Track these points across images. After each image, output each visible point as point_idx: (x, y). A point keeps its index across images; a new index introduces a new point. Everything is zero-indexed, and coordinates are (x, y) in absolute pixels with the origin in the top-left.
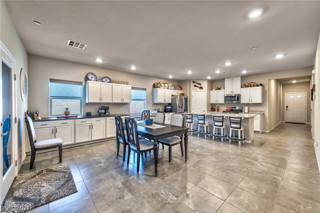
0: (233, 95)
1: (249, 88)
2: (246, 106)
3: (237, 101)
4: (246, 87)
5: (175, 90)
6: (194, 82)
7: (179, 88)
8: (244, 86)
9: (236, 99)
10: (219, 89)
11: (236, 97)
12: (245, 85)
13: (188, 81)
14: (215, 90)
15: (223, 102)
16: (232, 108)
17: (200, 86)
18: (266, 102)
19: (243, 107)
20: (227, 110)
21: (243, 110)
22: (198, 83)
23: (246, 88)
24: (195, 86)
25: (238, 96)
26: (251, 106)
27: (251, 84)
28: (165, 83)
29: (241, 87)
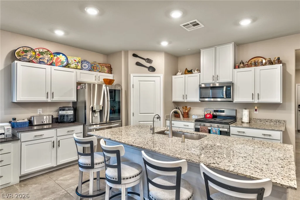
0: (217, 85)
1: (253, 68)
2: (246, 109)
3: (227, 98)
4: (244, 67)
5: (89, 70)
6: (135, 55)
7: (106, 69)
8: (242, 65)
9: (224, 93)
10: (190, 72)
11: (225, 88)
12: (243, 63)
13: (123, 53)
14: (182, 74)
15: (197, 99)
16: (215, 111)
17: (148, 65)
18: (290, 101)
19: (238, 110)
20: (205, 116)
21: (238, 116)
22: (146, 58)
23: (246, 69)
24: (138, 64)
25: (227, 87)
26: (256, 108)
27: (256, 60)
28: (59, 53)
29: (235, 68)
